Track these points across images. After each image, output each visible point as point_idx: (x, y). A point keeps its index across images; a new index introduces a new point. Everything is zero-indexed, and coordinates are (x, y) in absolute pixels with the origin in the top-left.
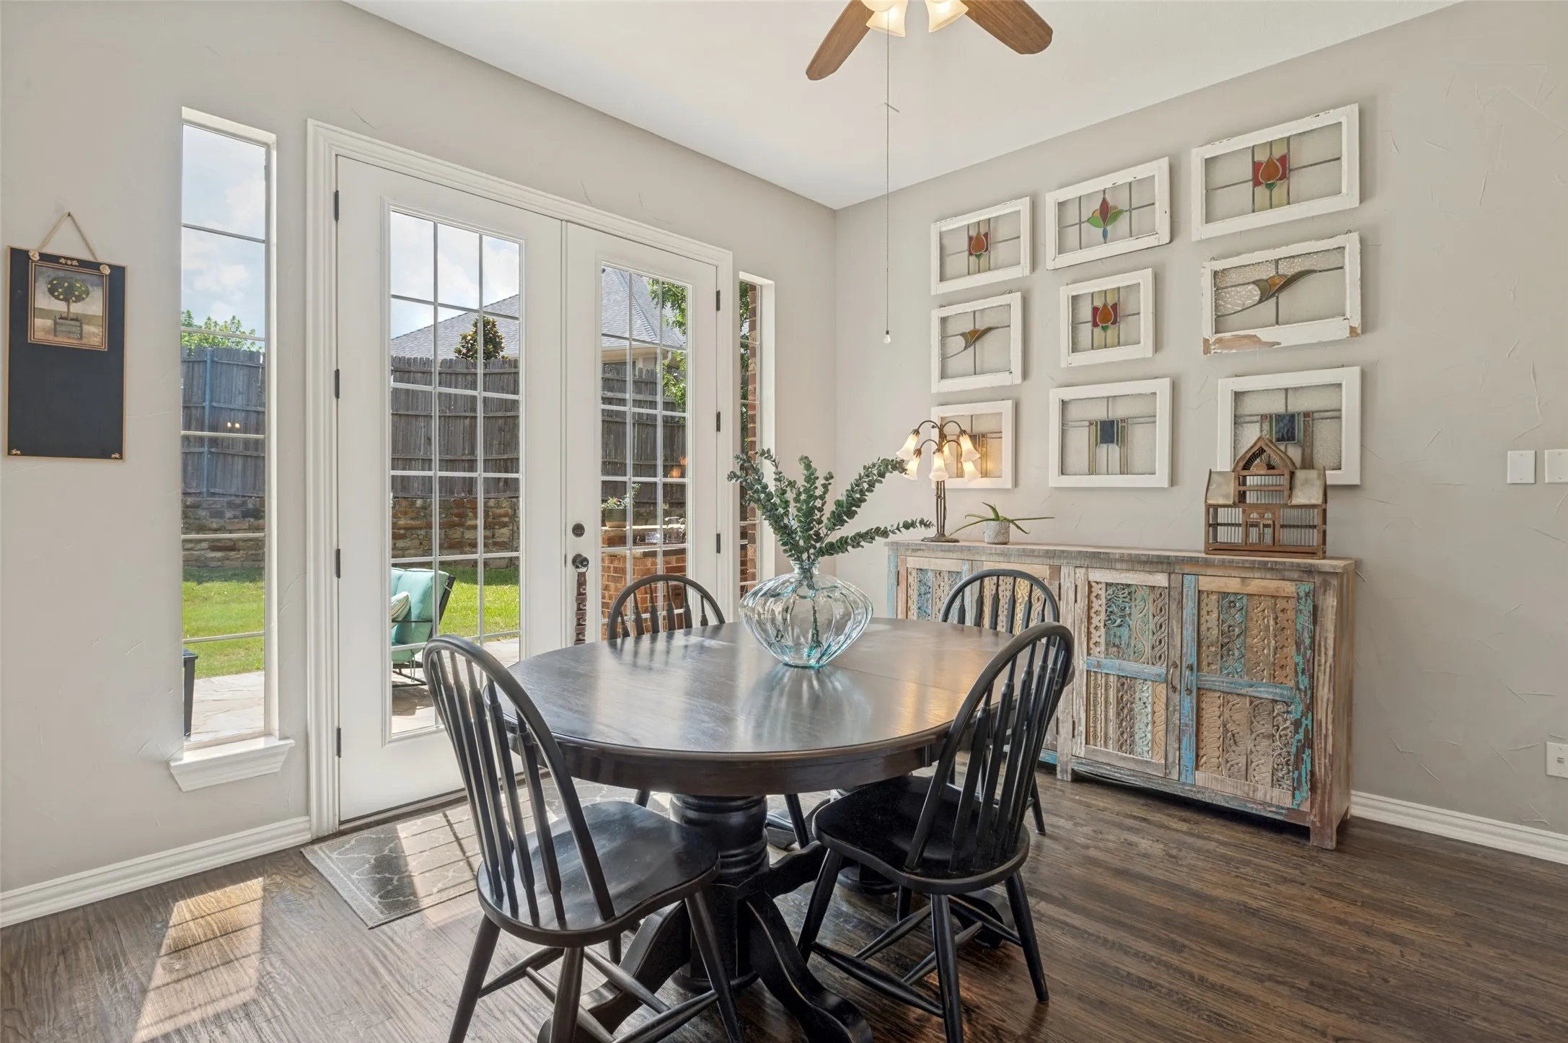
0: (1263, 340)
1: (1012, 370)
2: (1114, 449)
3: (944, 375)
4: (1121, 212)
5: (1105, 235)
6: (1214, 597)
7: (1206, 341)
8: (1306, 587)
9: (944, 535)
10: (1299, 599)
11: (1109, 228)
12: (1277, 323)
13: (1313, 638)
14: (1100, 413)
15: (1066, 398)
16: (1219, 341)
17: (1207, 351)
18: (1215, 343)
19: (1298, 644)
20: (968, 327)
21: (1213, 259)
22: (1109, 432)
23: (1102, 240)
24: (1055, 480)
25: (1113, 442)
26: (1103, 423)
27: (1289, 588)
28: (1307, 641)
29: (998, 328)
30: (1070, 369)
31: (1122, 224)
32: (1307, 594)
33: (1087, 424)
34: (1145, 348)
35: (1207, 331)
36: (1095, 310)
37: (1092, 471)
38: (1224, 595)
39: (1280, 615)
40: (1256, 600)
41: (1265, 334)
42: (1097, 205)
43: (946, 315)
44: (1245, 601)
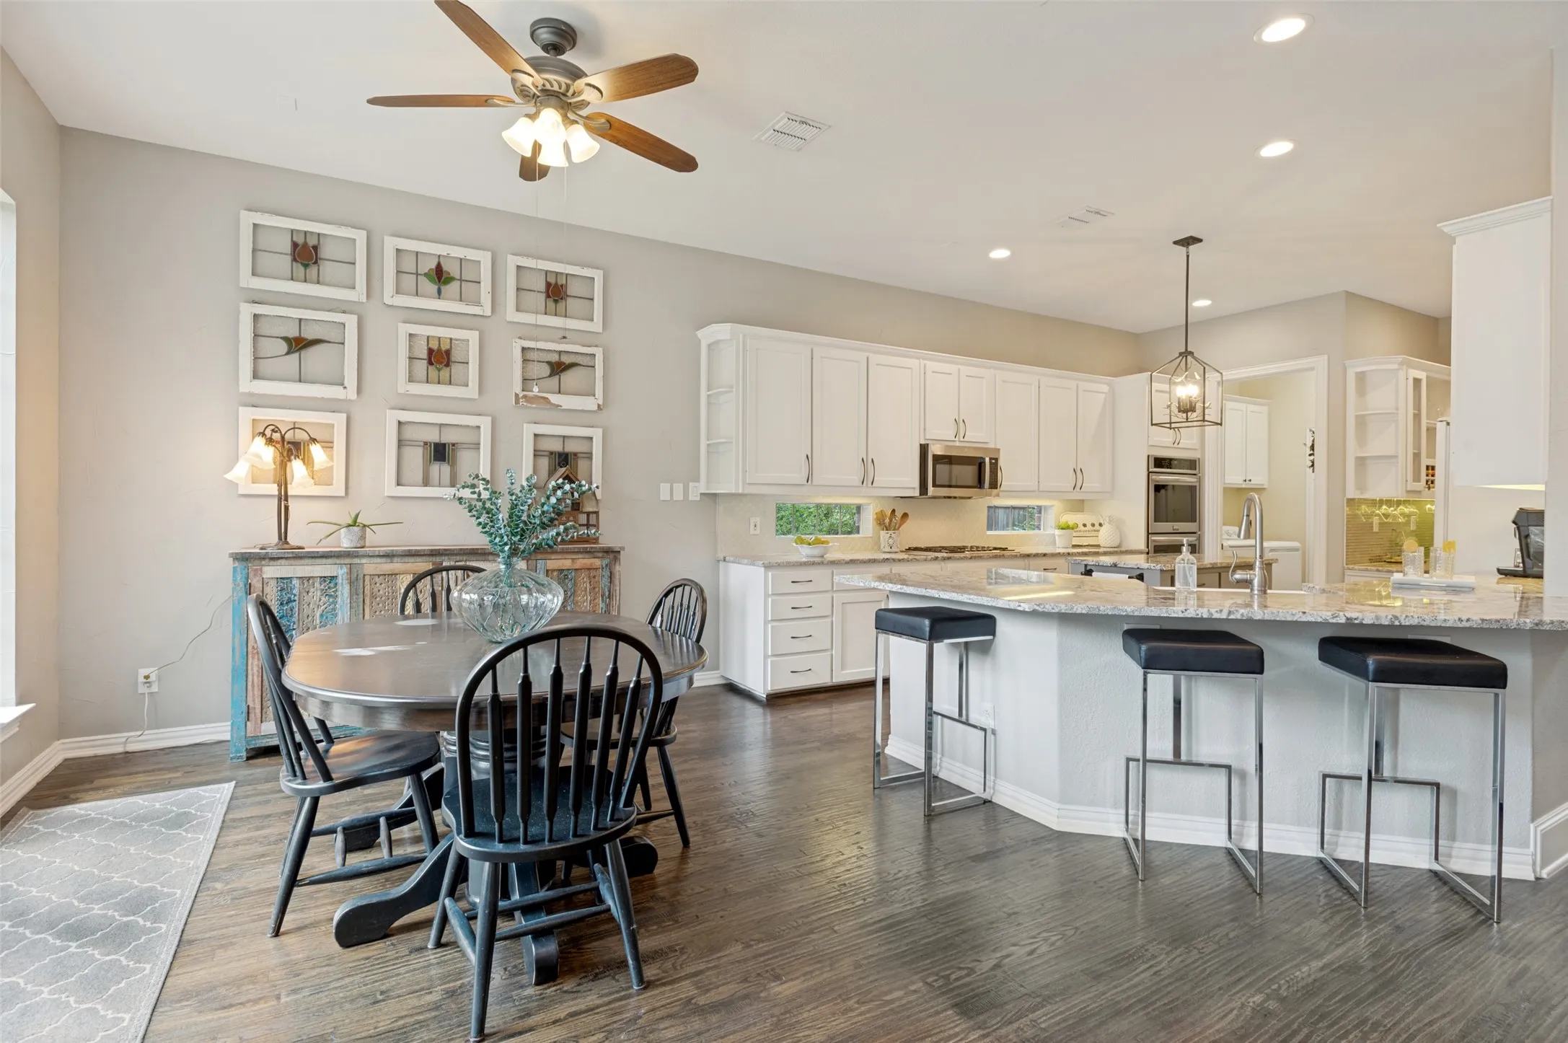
0: (552, 401)
1: (346, 384)
2: (446, 468)
3: (256, 376)
4: (452, 279)
5: (439, 292)
6: (555, 573)
7: (517, 395)
8: (606, 561)
9: (287, 543)
10: (603, 568)
11: (442, 288)
12: (560, 392)
13: (609, 591)
14: (433, 437)
15: (402, 420)
16: (525, 397)
17: (517, 402)
18: (522, 398)
19: (602, 596)
20: (293, 333)
21: (520, 338)
22: (440, 452)
23: (437, 296)
24: (391, 489)
25: (444, 460)
26: (436, 445)
27: (597, 562)
28: (607, 594)
29: (329, 342)
30: (407, 395)
31: (453, 288)
32: (607, 565)
33: (422, 444)
34: (472, 391)
35: (518, 388)
36: (430, 351)
37: (426, 482)
38: (561, 571)
39: (593, 580)
40: (579, 572)
41: (554, 399)
42: (433, 265)
43: (260, 313)
44: (573, 574)
